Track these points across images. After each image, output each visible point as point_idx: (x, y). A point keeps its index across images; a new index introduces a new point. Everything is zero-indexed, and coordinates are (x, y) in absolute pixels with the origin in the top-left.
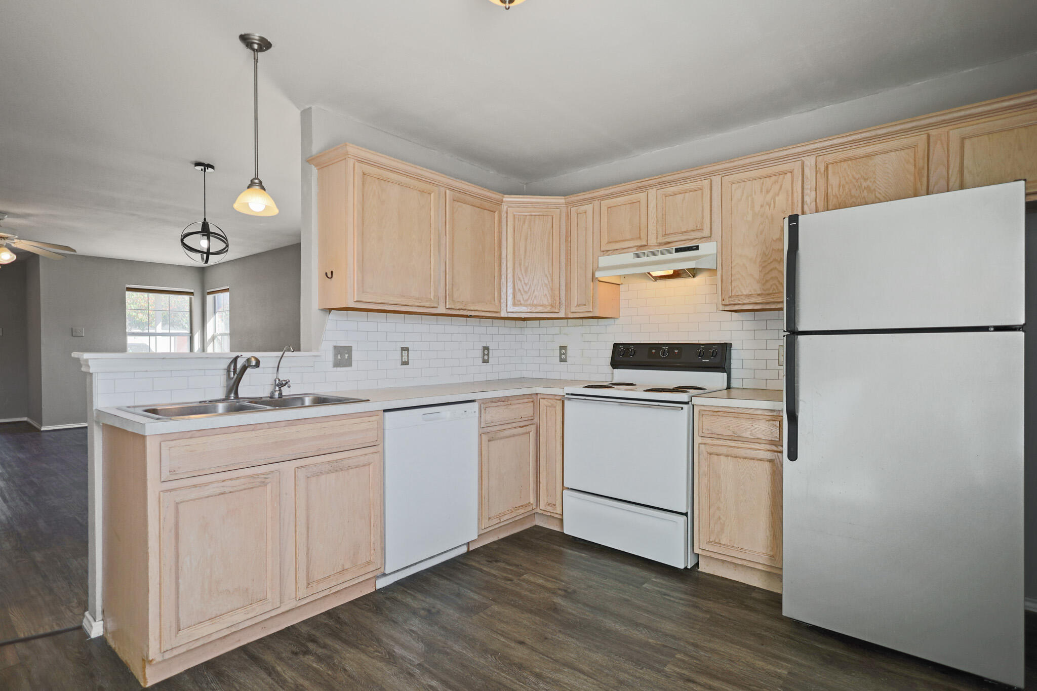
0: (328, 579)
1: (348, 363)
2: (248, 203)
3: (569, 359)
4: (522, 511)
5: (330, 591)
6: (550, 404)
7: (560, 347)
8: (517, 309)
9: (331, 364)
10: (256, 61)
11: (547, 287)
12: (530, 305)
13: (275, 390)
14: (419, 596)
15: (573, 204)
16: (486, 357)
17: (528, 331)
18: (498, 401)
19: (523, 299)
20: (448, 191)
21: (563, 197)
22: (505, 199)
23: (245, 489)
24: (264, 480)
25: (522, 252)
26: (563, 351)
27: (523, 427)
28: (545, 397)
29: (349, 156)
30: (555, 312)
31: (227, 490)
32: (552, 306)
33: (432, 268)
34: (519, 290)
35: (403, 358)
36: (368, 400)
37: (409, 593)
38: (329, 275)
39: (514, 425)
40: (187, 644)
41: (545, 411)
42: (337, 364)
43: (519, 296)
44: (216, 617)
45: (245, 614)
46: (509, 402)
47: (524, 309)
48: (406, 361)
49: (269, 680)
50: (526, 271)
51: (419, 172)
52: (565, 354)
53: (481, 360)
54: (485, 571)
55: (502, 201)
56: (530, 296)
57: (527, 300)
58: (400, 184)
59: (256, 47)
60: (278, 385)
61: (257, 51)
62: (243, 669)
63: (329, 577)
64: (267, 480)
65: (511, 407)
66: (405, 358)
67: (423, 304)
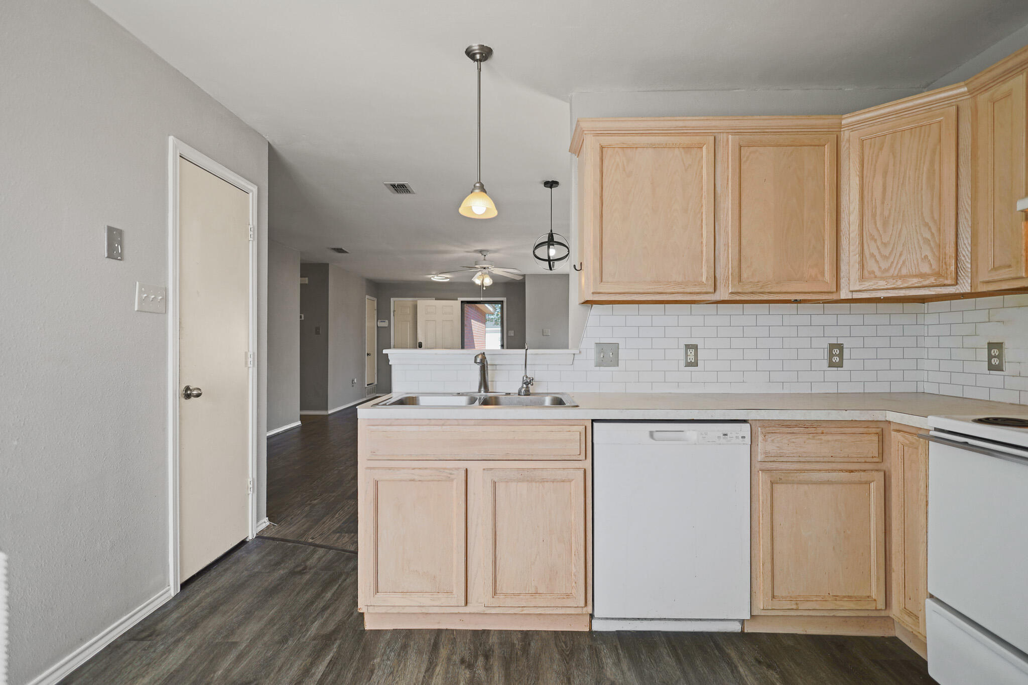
0: (517, 597)
1: (615, 362)
2: (471, 207)
3: (1007, 366)
4: (852, 605)
5: (522, 611)
6: (908, 442)
7: (989, 344)
8: (866, 285)
9: (593, 363)
10: (480, 70)
11: (930, 245)
12: (893, 277)
13: (522, 387)
15: (985, 87)
16: (836, 359)
17: (930, 319)
18: (796, 426)
19: (880, 268)
20: (730, 136)
21: (962, 84)
22: (844, 122)
23: (433, 481)
24: (449, 475)
25: (878, 194)
26: (995, 352)
27: (852, 471)
28: (901, 429)
29: (586, 132)
30: (945, 285)
31: (417, 478)
32: (938, 275)
33: (704, 242)
34: (872, 255)
35: (689, 357)
36: (577, 406)
38: (578, 267)
39: (834, 466)
41: (901, 453)
42: (600, 364)
43: (871, 265)
44: (407, 593)
45: (431, 600)
46: (819, 430)
47: (882, 284)
48: (693, 361)
50: (885, 223)
51: (681, 124)
52: (1000, 357)
53: (826, 363)
55: (840, 126)
56: (892, 262)
57: (887, 270)
58: (654, 146)
59: (478, 57)
60: (525, 383)
61: (480, 60)
62: (420, 652)
63: (519, 594)
64: (452, 477)
65: (823, 437)
66: (691, 358)
67: (688, 290)
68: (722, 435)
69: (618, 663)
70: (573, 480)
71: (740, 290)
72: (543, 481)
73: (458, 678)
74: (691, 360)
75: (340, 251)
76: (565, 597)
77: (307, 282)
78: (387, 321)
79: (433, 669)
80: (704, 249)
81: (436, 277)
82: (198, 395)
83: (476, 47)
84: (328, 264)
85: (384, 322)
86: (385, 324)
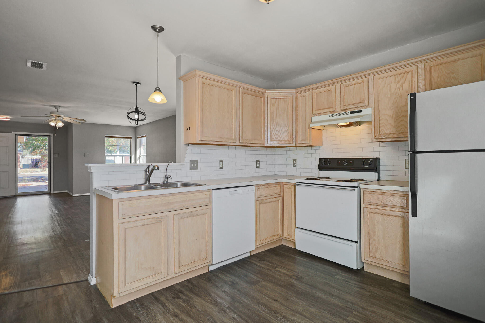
1: (196, 168)
3: (297, 166)
4: (276, 237)
5: (189, 270)
6: (289, 187)
7: (293, 160)
8: (272, 142)
9: (189, 168)
10: (158, 36)
11: (287, 132)
12: (279, 141)
13: (165, 180)
14: (228, 275)
15: (299, 92)
16: (258, 165)
17: (277, 153)
18: (264, 186)
19: (275, 137)
20: (240, 89)
21: (294, 90)
22: (266, 92)
23: (153, 223)
24: (160, 220)
25: (275, 116)
26: (295, 162)
27: (276, 198)
28: (286, 184)
29: (197, 75)
30: (290, 144)
31: (146, 223)
32: (289, 141)
34: (274, 134)
36: (205, 185)
37: (224, 273)
38: (188, 129)
39: (271, 197)
40: (129, 291)
41: (286, 190)
42: (192, 168)
43: (273, 137)
44: (141, 279)
45: (153, 279)
46: (269, 186)
47: (276, 142)
48: (222, 167)
49: (163, 309)
50: (277, 125)
51: (227, 81)
52: (296, 163)
53: (256, 166)
54: (258, 265)
55: (265, 93)
56: (278, 136)
57: (277, 138)
58: (219, 87)
59: (157, 30)
60: (166, 178)
61: (158, 32)
62: (152, 303)
63: (188, 264)
64: (162, 220)
65: (270, 188)
66: (221, 165)
67: (229, 141)
68: (248, 191)
69: (226, 276)
70: (207, 213)
71: (243, 142)
73: (178, 303)
76: (205, 259)
80: (233, 126)
83: (157, 26)
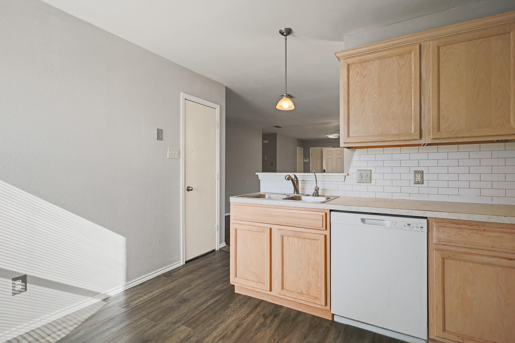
1: (369, 181)
2: (282, 105)
5: (296, 300)
9: (355, 181)
10: (286, 40)
18: (463, 224)
20: (431, 42)
23: (257, 231)
24: (263, 230)
29: (340, 58)
33: (413, 109)
35: (417, 179)
42: (359, 181)
44: (247, 279)
48: (420, 181)
58: (379, 58)
61: (286, 35)
63: (293, 292)
65: (485, 233)
66: (419, 178)
67: (402, 139)
68: (407, 225)
69: (336, 338)
70: (319, 240)
71: (438, 137)
72: (304, 238)
73: (257, 321)
74: (418, 180)
75: (278, 127)
77: (268, 142)
78: (308, 159)
79: (250, 314)
80: (413, 113)
81: (330, 136)
82: (192, 190)
83: (283, 30)
84: (276, 134)
85: (307, 159)
86: (307, 161)
